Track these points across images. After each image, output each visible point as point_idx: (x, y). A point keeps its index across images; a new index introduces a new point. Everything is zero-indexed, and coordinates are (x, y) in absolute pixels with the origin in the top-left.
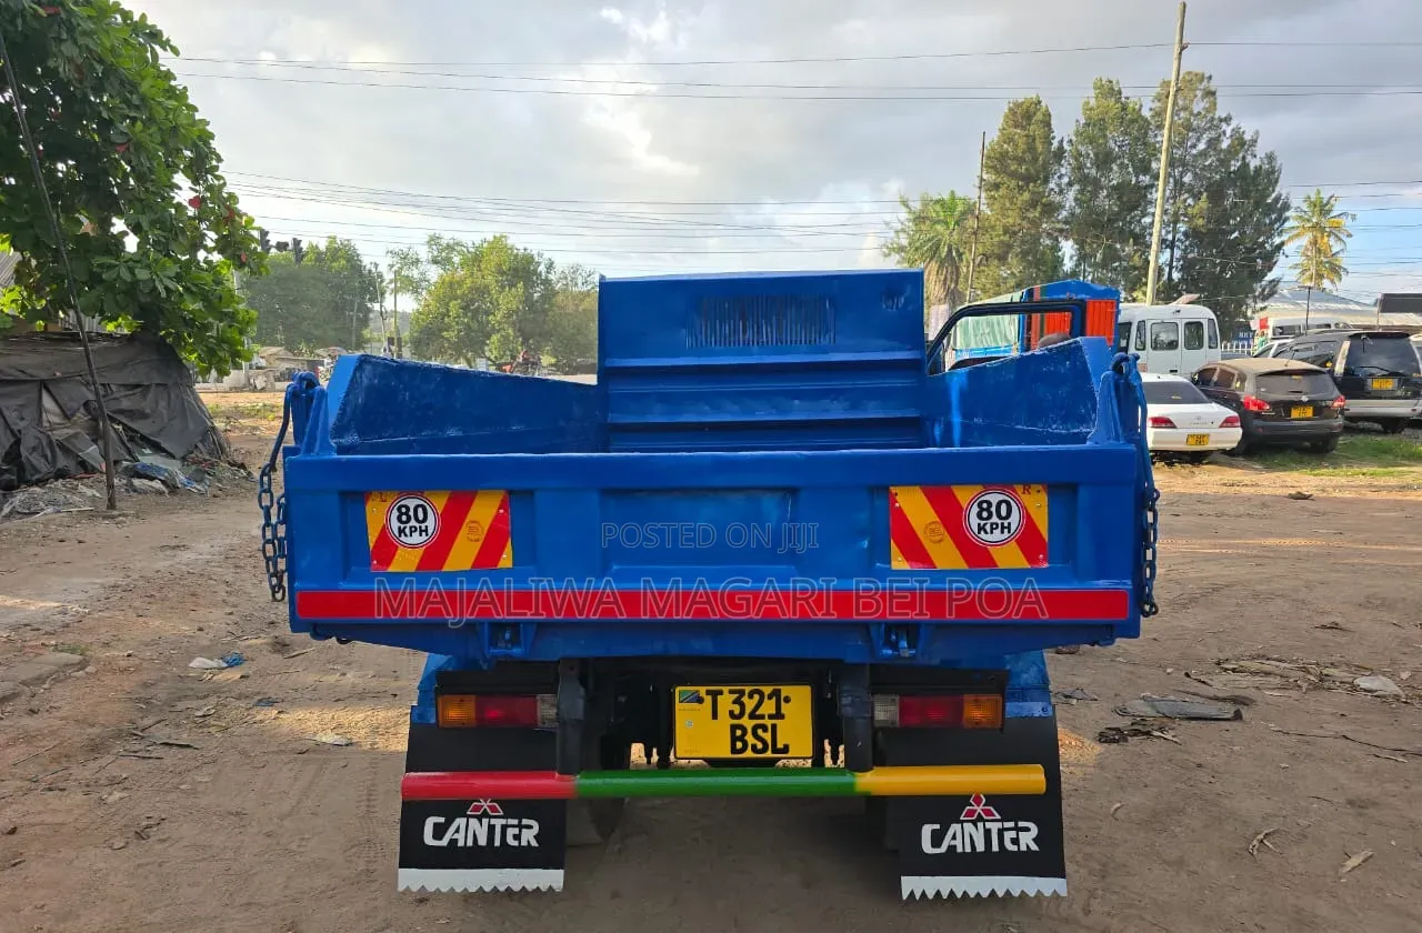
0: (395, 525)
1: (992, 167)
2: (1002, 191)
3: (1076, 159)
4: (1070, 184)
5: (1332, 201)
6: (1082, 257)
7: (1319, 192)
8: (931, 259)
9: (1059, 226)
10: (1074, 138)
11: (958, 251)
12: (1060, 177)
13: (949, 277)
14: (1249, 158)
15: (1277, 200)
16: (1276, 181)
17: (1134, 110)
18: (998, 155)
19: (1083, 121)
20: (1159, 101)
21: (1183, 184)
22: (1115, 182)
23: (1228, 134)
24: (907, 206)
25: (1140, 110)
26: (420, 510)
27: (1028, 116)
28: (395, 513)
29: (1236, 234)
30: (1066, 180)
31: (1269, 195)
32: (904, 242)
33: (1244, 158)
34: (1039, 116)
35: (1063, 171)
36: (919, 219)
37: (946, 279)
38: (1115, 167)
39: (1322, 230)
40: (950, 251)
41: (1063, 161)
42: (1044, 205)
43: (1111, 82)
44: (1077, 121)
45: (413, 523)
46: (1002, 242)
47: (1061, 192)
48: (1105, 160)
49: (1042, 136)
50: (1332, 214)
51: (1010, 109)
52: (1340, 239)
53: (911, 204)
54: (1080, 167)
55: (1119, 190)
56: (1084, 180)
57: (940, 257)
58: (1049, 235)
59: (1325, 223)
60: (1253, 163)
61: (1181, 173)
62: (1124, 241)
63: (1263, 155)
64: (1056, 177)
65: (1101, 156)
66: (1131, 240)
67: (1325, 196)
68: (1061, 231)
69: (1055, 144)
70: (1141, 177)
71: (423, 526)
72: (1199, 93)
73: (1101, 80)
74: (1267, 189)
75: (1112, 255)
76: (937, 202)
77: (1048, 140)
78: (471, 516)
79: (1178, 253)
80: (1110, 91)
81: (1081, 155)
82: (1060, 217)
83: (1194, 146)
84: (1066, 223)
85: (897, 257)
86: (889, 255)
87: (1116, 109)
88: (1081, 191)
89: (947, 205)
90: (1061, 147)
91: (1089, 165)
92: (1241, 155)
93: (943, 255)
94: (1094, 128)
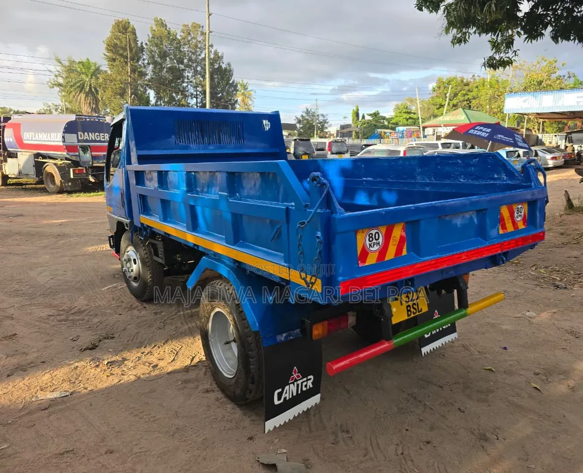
0: (368, 243)
1: (110, 50)
2: (117, 63)
3: (151, 53)
4: (149, 64)
5: (247, 85)
6: (159, 98)
7: (243, 81)
8: (81, 92)
9: (146, 82)
10: (148, 43)
11: (95, 89)
12: (144, 60)
13: (91, 102)
14: (221, 64)
15: (233, 82)
16: (232, 75)
17: (174, 35)
18: (113, 45)
19: (151, 36)
20: (183, 32)
21: (197, 71)
22: (169, 66)
23: (213, 52)
24: (61, 63)
25: (176, 35)
26: (377, 235)
27: (124, 28)
28: (368, 237)
29: (220, 95)
30: (146, 62)
31: (230, 80)
32: (61, 80)
33: (219, 63)
34: (130, 29)
35: (145, 57)
36: (70, 70)
37: (90, 103)
38: (168, 59)
39: (245, 95)
40: (90, 88)
41: (144, 53)
42: (139, 72)
43: (162, 20)
44: (148, 35)
45: (374, 241)
46: (121, 87)
47: (145, 67)
48: (164, 55)
49: (133, 39)
50: (248, 90)
51: (116, 23)
52: (252, 100)
53: (63, 62)
54: (153, 57)
55: (171, 70)
56: (155, 63)
57: (85, 91)
58: (142, 86)
59: (246, 93)
60: (224, 66)
61: (196, 66)
62: (177, 93)
63: (226, 63)
64: (142, 59)
65: (162, 53)
66: (180, 93)
67: (245, 82)
68: (147, 85)
69: (139, 44)
70: (181, 66)
71: (378, 241)
72: (199, 33)
73: (157, 18)
74: (229, 77)
75: (172, 99)
76: (80, 63)
77: (135, 41)
78: (393, 235)
79: (199, 100)
80: (162, 24)
81: (152, 51)
82: (146, 79)
83: (200, 55)
84: (149, 81)
85: (58, 89)
86: (53, 87)
87: (166, 33)
88: (155, 68)
89: (86, 65)
90: (142, 46)
91: (157, 56)
92: (218, 62)
93: (87, 90)
94: (157, 40)
